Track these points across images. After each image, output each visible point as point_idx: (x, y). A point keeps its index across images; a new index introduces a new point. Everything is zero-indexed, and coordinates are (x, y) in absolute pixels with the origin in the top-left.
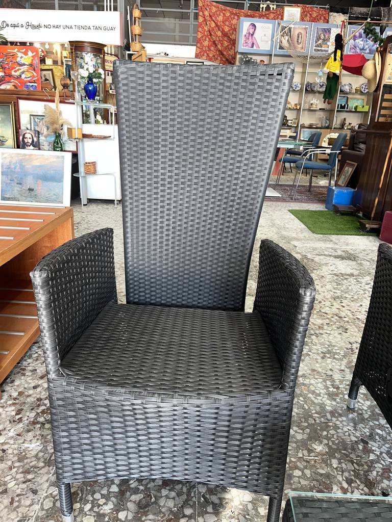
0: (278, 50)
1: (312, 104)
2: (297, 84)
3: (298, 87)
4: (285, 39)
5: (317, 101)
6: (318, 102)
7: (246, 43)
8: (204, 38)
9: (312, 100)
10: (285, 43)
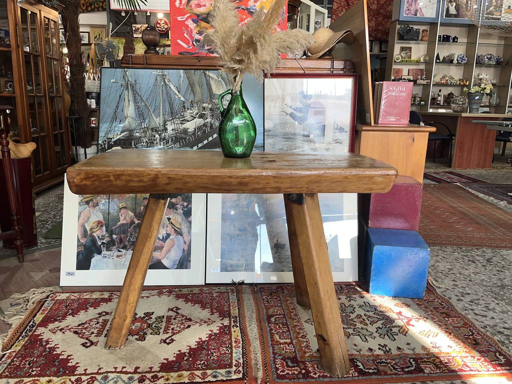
0: (444, 17)
1: (481, 79)
2: (463, 57)
3: (464, 60)
4: (452, 6)
5: (486, 75)
6: (487, 77)
7: (409, 10)
8: (340, 9)
9: (481, 75)
10: (453, 11)
